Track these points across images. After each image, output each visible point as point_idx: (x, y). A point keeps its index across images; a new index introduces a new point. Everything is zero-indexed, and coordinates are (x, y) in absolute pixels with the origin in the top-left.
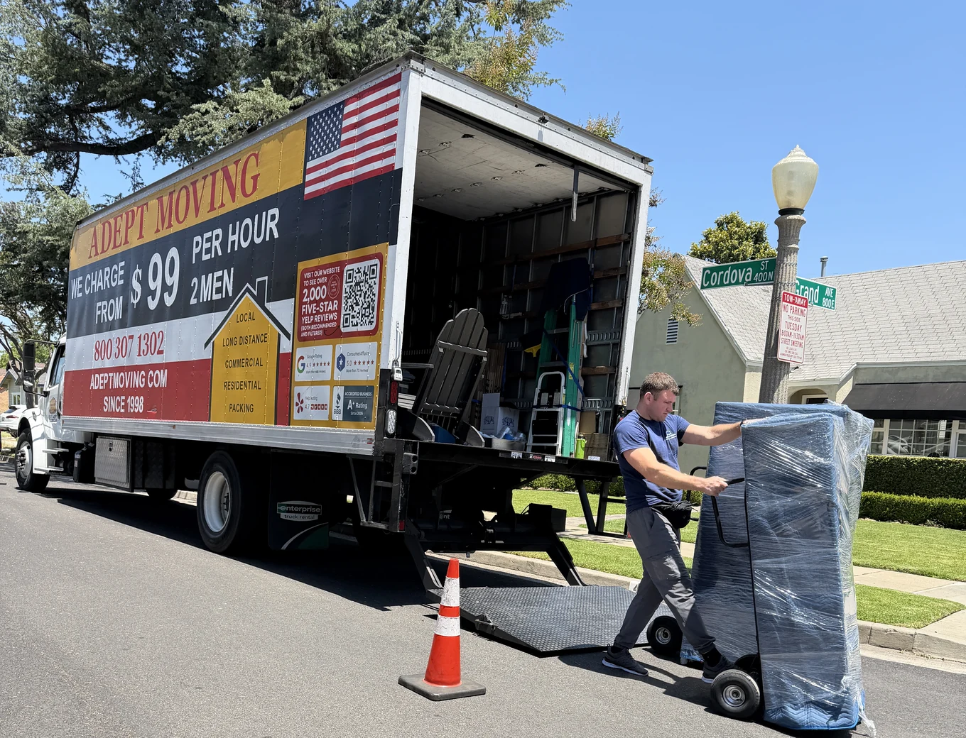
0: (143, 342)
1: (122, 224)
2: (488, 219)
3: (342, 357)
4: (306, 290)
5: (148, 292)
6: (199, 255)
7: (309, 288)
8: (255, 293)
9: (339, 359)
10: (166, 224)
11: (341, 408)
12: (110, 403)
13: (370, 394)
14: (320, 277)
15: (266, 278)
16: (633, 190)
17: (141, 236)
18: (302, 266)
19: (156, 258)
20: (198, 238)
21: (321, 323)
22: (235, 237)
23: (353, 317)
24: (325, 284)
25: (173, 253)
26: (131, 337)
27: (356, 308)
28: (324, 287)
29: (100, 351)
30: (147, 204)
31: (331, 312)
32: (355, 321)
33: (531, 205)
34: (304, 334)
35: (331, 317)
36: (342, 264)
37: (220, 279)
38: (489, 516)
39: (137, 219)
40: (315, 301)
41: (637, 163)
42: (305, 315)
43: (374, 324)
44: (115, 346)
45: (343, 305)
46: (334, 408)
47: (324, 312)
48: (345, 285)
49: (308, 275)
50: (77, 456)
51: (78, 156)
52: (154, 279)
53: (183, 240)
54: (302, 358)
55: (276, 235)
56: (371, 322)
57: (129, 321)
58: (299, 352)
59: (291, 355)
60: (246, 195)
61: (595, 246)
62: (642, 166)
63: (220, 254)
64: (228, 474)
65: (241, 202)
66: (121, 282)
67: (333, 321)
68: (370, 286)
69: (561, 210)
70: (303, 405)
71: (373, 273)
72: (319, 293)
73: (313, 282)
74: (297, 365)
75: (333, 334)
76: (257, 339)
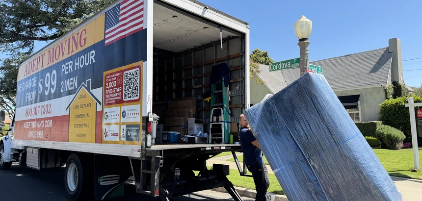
0: (43, 108)
1: (36, 62)
2: (184, 51)
3: (124, 112)
4: (107, 83)
5: (45, 88)
6: (64, 72)
7: (108, 82)
8: (86, 86)
9: (123, 113)
10: (52, 61)
11: (125, 135)
12: (31, 134)
13: (138, 128)
14: (113, 77)
15: (90, 79)
16: (243, 36)
17: (42, 66)
18: (105, 73)
19: (48, 74)
20: (63, 65)
21: (114, 97)
22: (78, 64)
23: (129, 94)
24: (116, 80)
25: (54, 72)
26: (39, 107)
27: (130, 90)
28: (115, 82)
29: (28, 113)
30: (44, 54)
31: (118, 92)
32: (129, 95)
33: (201, 45)
34: (107, 103)
35: (119, 94)
36: (122, 71)
37: (72, 81)
38: (196, 173)
39: (41, 60)
40: (111, 88)
41: (243, 25)
42: (107, 94)
43: (138, 97)
44: (33, 110)
45: (124, 89)
46: (122, 135)
47: (116, 93)
48: (124, 80)
49: (108, 77)
50: (21, 155)
51: (33, 42)
52: (47, 83)
53: (58, 67)
54: (106, 113)
55: (94, 62)
56: (137, 96)
57: (38, 100)
58: (105, 110)
59: (102, 111)
60: (81, 46)
61: (229, 58)
62: (245, 26)
63: (72, 71)
64: (77, 164)
65: (80, 49)
66: (35, 85)
67: (120, 96)
68: (136, 80)
69: (213, 45)
70: (107, 134)
71: (137, 74)
72: (113, 84)
73: (110, 80)
74: (104, 116)
75: (120, 102)
76: (87, 105)
